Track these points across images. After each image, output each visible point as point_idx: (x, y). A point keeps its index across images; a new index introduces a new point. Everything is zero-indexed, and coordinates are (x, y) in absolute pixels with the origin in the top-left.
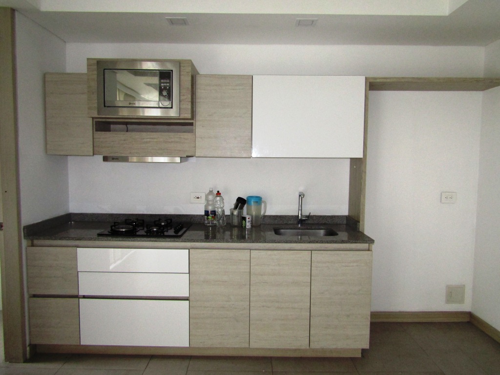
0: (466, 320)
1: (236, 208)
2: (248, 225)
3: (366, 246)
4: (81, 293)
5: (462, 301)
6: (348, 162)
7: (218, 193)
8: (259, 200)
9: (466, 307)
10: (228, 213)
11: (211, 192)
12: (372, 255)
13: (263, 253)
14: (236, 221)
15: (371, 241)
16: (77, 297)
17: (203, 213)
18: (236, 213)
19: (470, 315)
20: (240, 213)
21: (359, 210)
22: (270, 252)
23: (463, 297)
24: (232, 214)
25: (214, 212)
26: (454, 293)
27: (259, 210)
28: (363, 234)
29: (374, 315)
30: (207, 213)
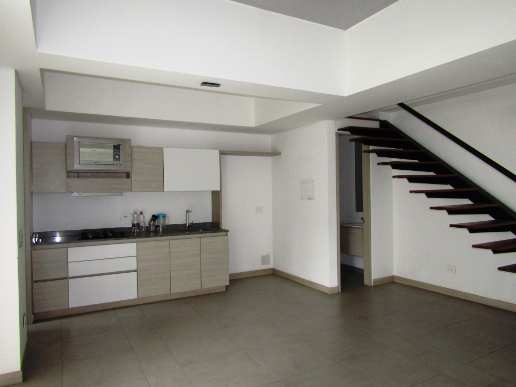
0: (271, 272)
1: (151, 221)
2: (160, 230)
3: (225, 233)
4: (70, 275)
5: (268, 263)
6: (210, 193)
7: (141, 213)
8: (164, 216)
9: (271, 266)
10: (147, 225)
11: (135, 213)
12: (228, 238)
13: (176, 241)
14: (152, 229)
15: (227, 231)
16: (67, 278)
17: (131, 226)
18: (152, 223)
19: (273, 270)
20: (154, 224)
21: (219, 217)
22: (180, 240)
23: (269, 261)
24: (150, 224)
25: (138, 224)
26: (265, 259)
27: (165, 221)
28: (222, 229)
29: (231, 275)
30: (134, 225)
